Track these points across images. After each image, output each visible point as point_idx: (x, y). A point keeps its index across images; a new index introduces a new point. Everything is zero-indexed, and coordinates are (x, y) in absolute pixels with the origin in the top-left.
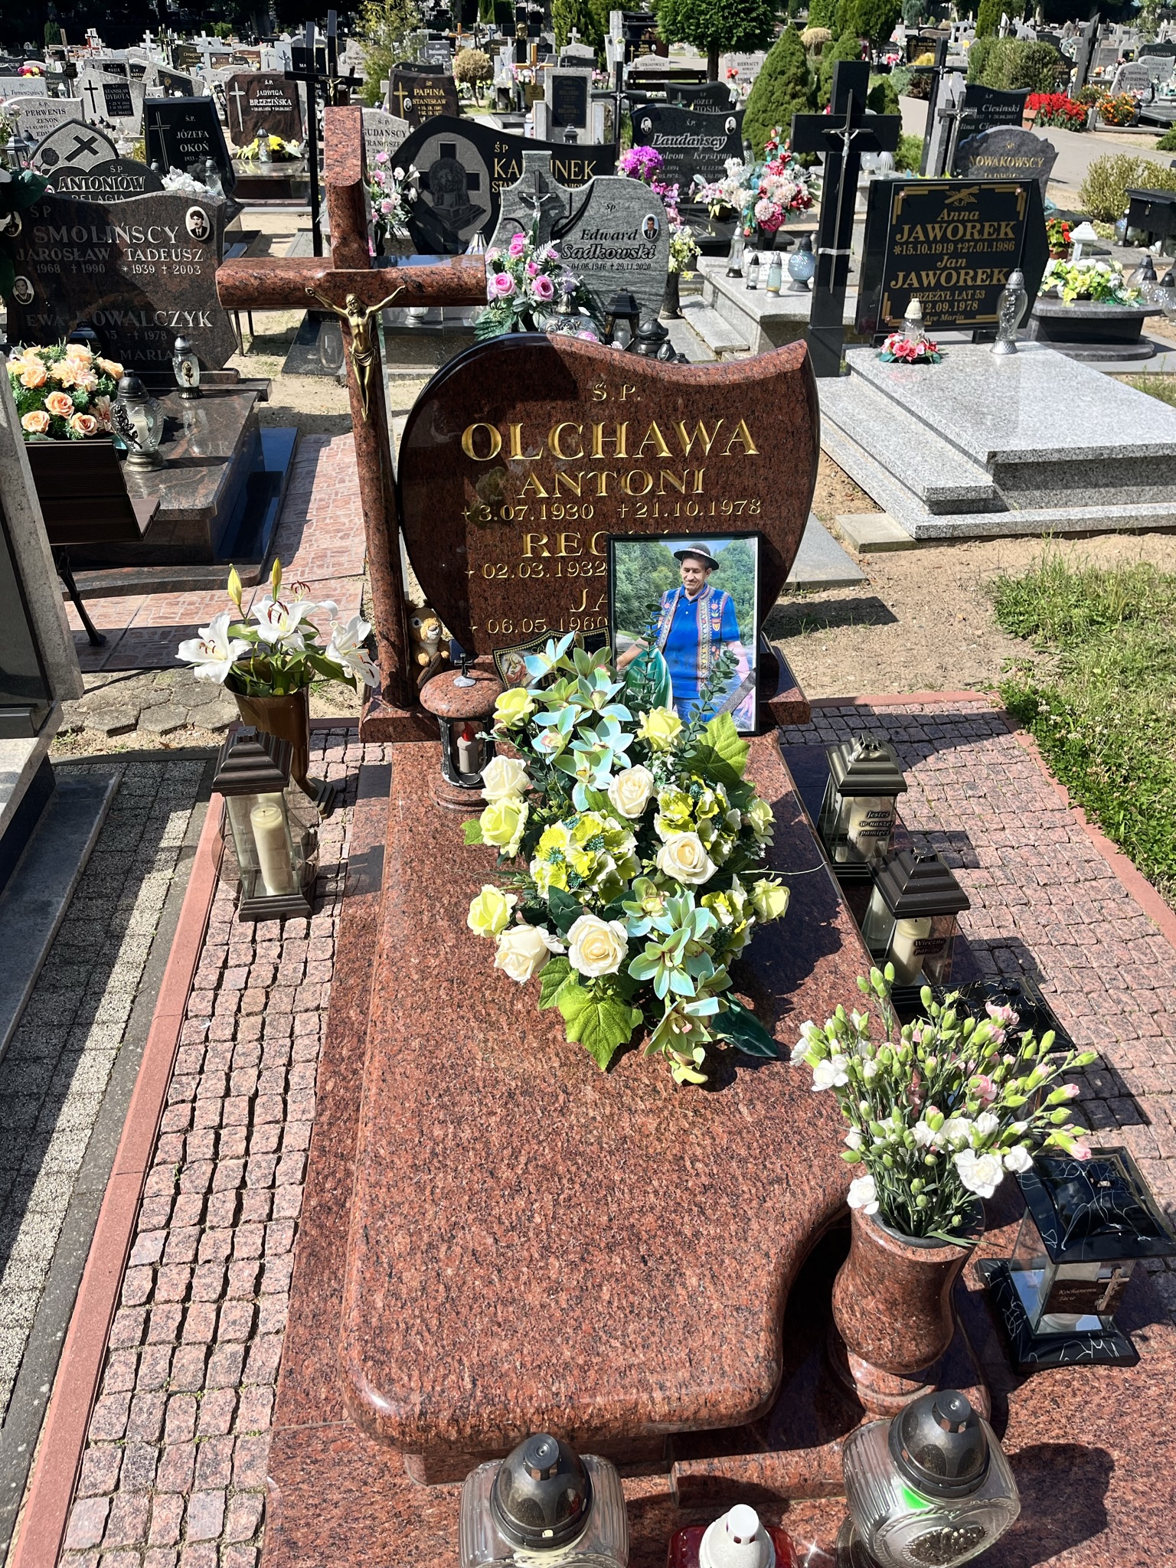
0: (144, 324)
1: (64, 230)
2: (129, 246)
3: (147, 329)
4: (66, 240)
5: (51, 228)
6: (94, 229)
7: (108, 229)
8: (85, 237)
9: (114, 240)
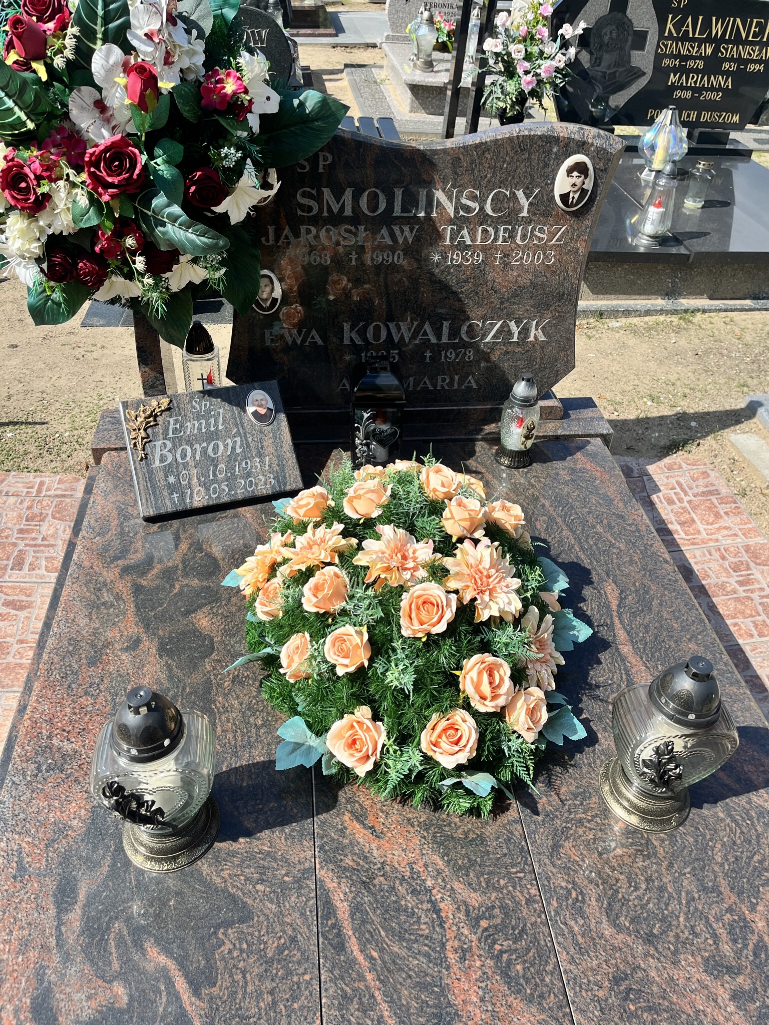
0: (445, 340)
1: (348, 195)
2: (451, 222)
3: (447, 346)
4: (348, 212)
5: (327, 193)
6: (399, 193)
7: (423, 194)
8: (382, 206)
9: (428, 214)
